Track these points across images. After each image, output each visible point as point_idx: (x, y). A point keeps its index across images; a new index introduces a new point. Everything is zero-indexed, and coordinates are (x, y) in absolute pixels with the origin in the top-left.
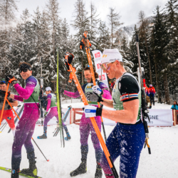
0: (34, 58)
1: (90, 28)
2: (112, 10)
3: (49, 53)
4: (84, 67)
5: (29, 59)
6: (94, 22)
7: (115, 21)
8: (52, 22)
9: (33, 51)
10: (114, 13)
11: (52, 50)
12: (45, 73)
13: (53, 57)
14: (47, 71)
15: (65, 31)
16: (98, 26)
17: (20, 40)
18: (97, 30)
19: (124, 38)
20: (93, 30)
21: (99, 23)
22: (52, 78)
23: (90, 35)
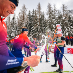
0: (32, 28)
1: (54, 14)
2: (64, 5)
3: (38, 25)
4: (51, 30)
5: (31, 28)
6: (55, 11)
7: (65, 10)
8: (39, 14)
9: (32, 25)
10: (64, 6)
11: (39, 24)
12: (36, 33)
13: (39, 27)
14: (37, 32)
15: (43, 16)
16: (57, 13)
17: (28, 22)
18: (57, 15)
19: (70, 16)
20: (55, 15)
21: (58, 12)
22: (39, 35)
23: (54, 17)
